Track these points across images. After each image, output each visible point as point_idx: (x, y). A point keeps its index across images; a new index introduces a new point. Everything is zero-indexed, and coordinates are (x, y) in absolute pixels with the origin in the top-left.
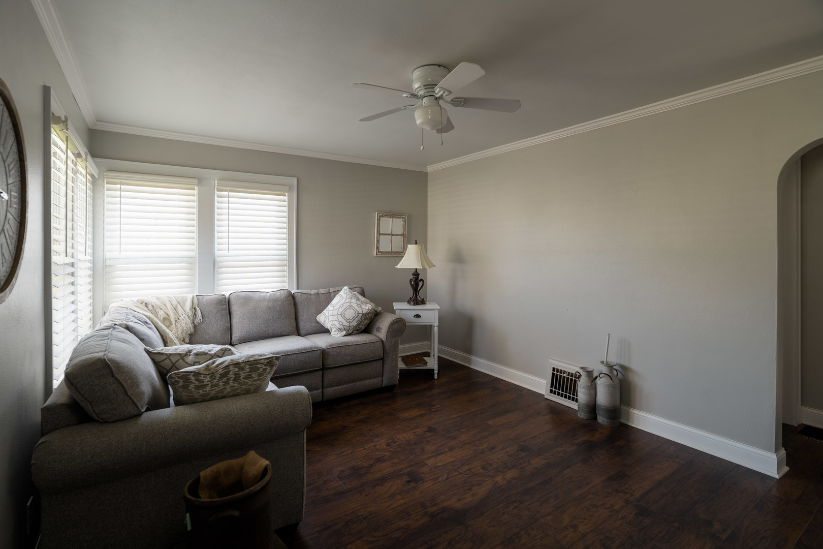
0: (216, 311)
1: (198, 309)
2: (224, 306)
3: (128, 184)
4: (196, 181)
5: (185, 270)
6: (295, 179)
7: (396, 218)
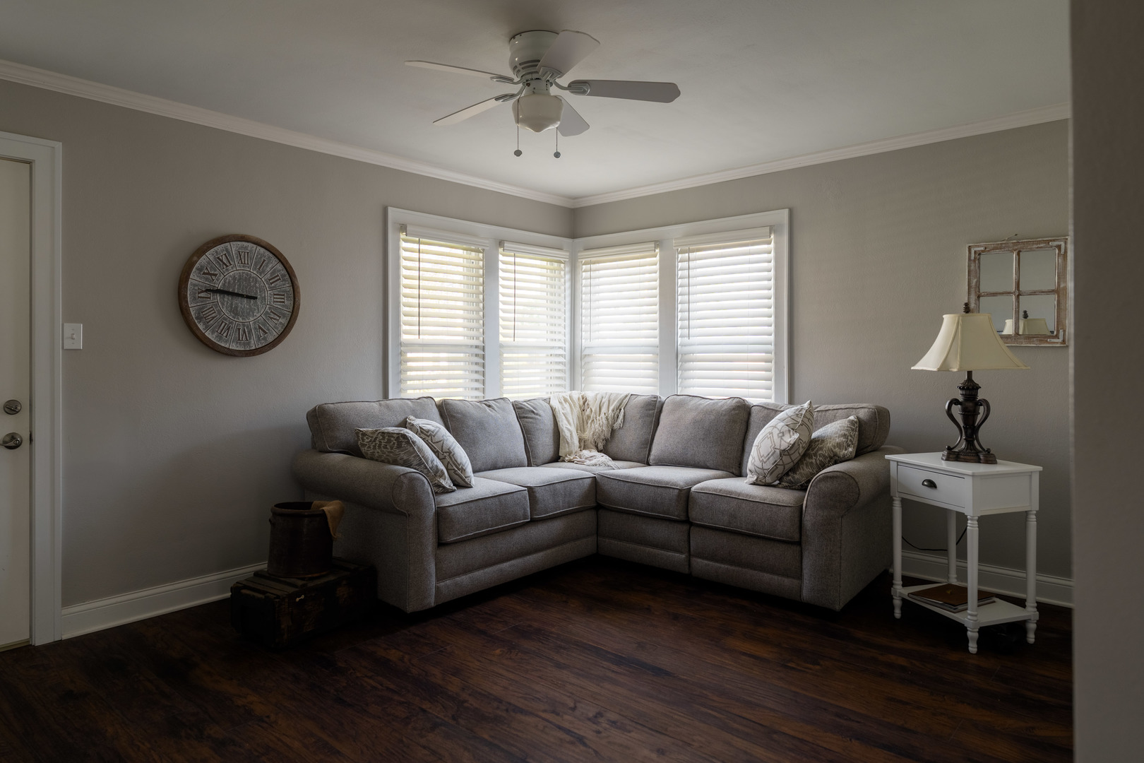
0: (638, 416)
1: (622, 410)
2: (651, 412)
3: (599, 262)
4: (652, 245)
5: (651, 363)
6: (786, 212)
7: (1031, 250)
